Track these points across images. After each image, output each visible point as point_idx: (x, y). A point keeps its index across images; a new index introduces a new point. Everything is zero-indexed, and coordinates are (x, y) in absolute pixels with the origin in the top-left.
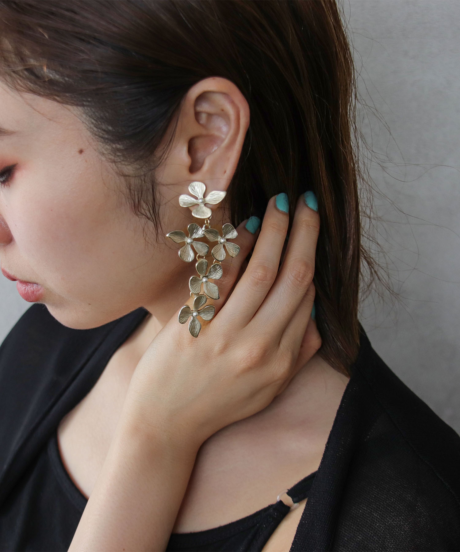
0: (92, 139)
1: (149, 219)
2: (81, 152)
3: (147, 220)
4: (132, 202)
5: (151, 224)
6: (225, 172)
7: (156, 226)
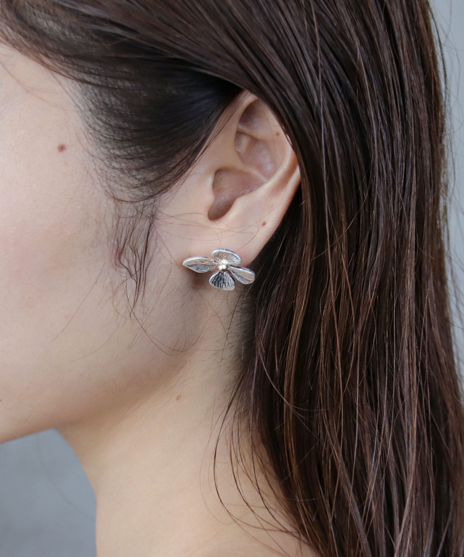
0: (84, 133)
1: (131, 276)
2: (62, 148)
3: (129, 276)
4: (116, 243)
5: (132, 283)
6: (264, 224)
7: (138, 288)
